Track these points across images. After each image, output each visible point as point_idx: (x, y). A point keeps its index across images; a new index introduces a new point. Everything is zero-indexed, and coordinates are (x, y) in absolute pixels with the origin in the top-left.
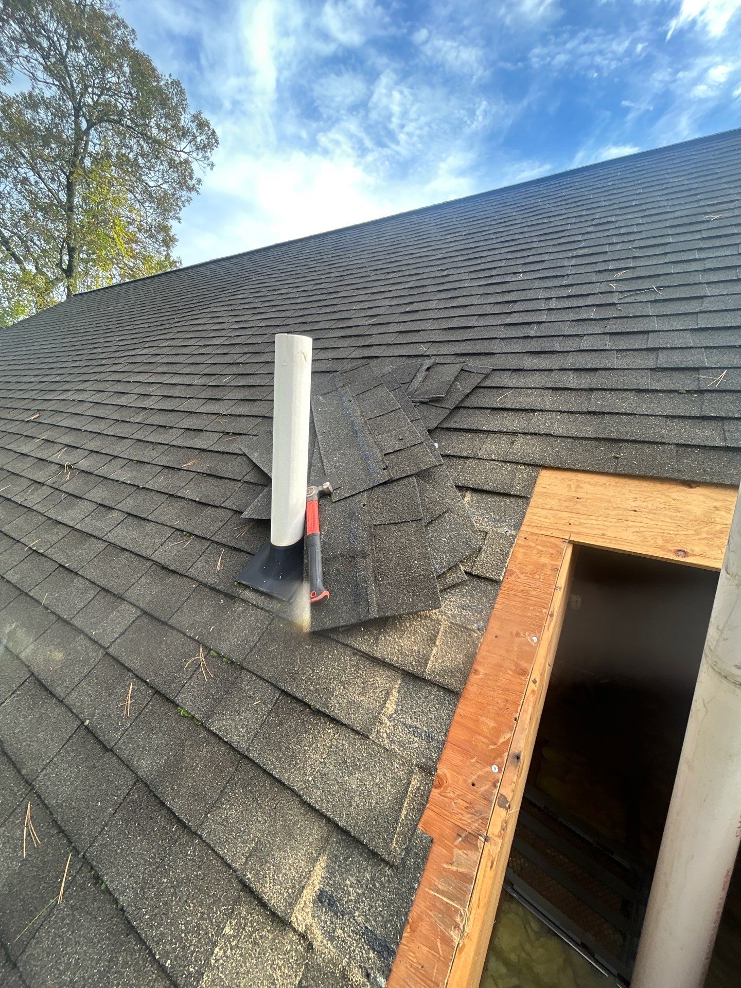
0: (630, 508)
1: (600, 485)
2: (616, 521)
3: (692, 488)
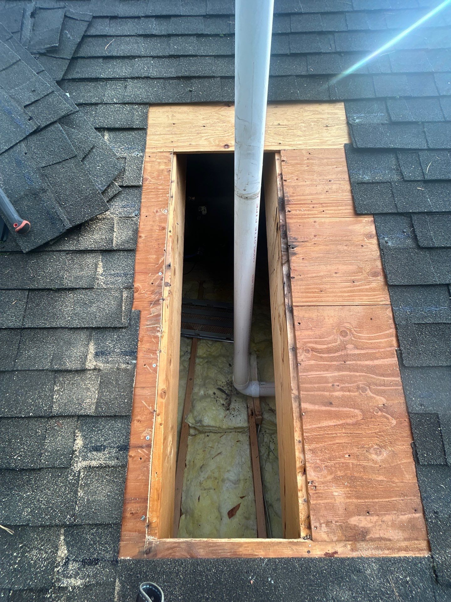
0: (201, 125)
1: (185, 112)
2: (195, 135)
3: (229, 106)
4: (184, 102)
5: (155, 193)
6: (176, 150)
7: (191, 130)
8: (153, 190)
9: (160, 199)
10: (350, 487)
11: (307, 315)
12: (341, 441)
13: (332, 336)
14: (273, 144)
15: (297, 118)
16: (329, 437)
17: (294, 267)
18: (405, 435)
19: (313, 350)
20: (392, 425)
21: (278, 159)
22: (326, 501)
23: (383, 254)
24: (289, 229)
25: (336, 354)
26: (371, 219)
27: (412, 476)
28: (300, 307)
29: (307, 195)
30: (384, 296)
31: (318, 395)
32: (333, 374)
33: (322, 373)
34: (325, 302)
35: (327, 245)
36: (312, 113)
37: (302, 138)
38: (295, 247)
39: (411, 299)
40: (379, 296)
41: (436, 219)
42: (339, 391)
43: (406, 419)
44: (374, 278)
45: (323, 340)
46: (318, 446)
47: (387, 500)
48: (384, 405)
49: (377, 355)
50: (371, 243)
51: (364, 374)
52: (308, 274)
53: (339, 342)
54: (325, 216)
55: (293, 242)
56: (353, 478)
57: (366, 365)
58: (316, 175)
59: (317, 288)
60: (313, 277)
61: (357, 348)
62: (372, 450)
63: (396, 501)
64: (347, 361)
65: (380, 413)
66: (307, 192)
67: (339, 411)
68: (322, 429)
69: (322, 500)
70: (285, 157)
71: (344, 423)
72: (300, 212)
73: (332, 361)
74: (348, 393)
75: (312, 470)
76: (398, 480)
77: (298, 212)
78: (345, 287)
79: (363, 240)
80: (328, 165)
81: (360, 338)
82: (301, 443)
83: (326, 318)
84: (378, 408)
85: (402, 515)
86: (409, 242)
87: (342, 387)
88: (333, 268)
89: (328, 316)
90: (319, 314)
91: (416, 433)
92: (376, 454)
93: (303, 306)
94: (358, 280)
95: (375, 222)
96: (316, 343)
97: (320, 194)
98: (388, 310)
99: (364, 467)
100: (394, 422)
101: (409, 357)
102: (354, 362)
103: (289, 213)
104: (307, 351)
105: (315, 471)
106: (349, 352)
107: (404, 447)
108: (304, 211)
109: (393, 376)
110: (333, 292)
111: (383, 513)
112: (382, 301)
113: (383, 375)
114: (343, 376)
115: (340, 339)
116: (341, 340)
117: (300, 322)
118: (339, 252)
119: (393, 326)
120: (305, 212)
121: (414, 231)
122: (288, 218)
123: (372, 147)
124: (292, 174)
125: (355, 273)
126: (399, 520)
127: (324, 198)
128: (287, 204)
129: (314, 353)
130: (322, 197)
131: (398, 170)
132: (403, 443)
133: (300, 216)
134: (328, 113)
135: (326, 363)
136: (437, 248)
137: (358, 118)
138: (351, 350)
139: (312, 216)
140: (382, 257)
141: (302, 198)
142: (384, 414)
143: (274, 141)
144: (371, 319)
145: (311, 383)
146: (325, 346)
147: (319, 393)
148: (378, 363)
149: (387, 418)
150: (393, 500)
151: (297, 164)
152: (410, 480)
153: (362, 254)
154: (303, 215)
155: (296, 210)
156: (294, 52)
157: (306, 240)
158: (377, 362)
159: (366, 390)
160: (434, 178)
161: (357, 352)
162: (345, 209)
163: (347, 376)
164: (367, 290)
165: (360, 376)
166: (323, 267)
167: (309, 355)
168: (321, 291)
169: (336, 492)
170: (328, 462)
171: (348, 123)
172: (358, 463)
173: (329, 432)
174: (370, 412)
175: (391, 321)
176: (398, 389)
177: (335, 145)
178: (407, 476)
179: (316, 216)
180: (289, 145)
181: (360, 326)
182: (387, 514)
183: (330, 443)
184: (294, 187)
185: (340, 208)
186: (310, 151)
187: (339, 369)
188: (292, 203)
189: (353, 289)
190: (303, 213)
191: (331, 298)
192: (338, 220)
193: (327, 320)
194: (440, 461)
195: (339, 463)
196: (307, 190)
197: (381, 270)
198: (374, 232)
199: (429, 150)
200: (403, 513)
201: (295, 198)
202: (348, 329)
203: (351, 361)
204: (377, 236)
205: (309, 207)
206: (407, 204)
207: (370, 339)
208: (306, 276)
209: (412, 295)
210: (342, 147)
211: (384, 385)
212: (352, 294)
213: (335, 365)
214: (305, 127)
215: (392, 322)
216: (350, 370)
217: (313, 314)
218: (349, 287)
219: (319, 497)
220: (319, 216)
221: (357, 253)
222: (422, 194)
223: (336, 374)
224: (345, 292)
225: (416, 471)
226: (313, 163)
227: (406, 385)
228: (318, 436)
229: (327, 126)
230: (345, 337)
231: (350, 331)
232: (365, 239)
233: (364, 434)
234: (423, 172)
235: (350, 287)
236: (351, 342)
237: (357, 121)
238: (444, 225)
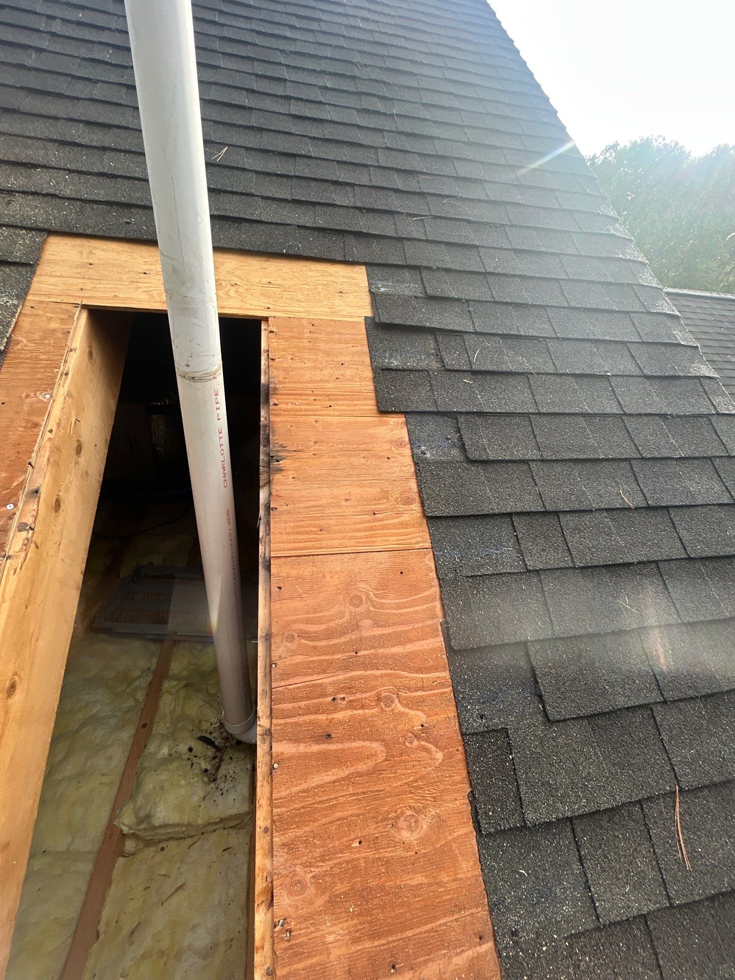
0: (140, 271)
1: (113, 251)
2: (127, 283)
4: (113, 235)
5: (30, 365)
6: (86, 302)
7: (119, 275)
8: (27, 361)
9: (39, 376)
10: (360, 915)
11: (294, 573)
12: (345, 813)
13: (336, 607)
14: (257, 308)
15: (297, 277)
16: (322, 809)
17: (277, 491)
18: (458, 778)
19: (303, 635)
20: (437, 764)
21: (265, 330)
22: (309, 962)
23: (419, 470)
24: (273, 432)
25: (342, 640)
26: (401, 419)
27: (472, 863)
28: (283, 559)
29: (306, 382)
30: (421, 534)
31: (305, 723)
32: (335, 678)
33: (315, 677)
34: (326, 548)
35: (333, 457)
36: (319, 274)
37: (303, 304)
38: (281, 460)
39: (461, 538)
40: (414, 535)
41: (490, 421)
42: (345, 709)
43: (460, 748)
44: (406, 507)
45: (321, 614)
46: (300, 832)
47: (429, 927)
48: (422, 726)
49: (411, 635)
50: (402, 455)
51: (389, 671)
52: (300, 502)
53: (347, 617)
54: (332, 413)
55: (278, 451)
56: (365, 893)
57: (392, 655)
58: (321, 355)
59: (314, 526)
60: (308, 507)
61: (377, 624)
62: (402, 823)
63: (445, 924)
64: (360, 650)
65: (416, 743)
66: (307, 378)
67: (344, 750)
68: (311, 793)
69: (300, 961)
70: (275, 327)
71: (353, 773)
72: (293, 407)
73: (333, 654)
74: (360, 712)
75: (284, 893)
76: (448, 876)
77: (290, 406)
78: (360, 523)
79: (390, 450)
80: (340, 342)
81: (382, 606)
82: (269, 833)
83: (328, 576)
84: (412, 733)
85: (457, 954)
86: (455, 453)
87: (351, 701)
88: (342, 492)
89: (331, 572)
90: (315, 570)
91: (474, 771)
92: (410, 827)
93: (288, 557)
94: (382, 511)
95: (407, 423)
96: (308, 621)
97: (328, 381)
98: (428, 556)
99: (387, 863)
100: (439, 756)
101: (459, 634)
102: (372, 651)
103: (275, 407)
104: (291, 638)
105: (290, 893)
106: (366, 634)
107: (457, 802)
108: (300, 405)
109: (436, 669)
110: (340, 531)
111: (423, 958)
112: (417, 543)
113: (420, 670)
114: (352, 679)
115: (349, 611)
116: (351, 613)
117: (282, 585)
118: (353, 467)
119: (436, 582)
120: (302, 407)
121: (461, 439)
122: (272, 414)
123: (400, 323)
124: (284, 350)
125: (377, 500)
126: (451, 967)
127: (333, 388)
128: (273, 394)
129: (303, 641)
130: (330, 385)
131: (437, 355)
132: (455, 795)
133: (293, 413)
134: (343, 277)
135: (322, 658)
136: (493, 462)
137: (383, 286)
138: (368, 630)
139: (312, 413)
140: (418, 473)
141: (299, 386)
142: (423, 743)
143: (259, 304)
144: (401, 573)
145: (294, 699)
146: (323, 627)
147: (307, 718)
148: (412, 650)
149: (428, 751)
150: (440, 925)
151: (293, 337)
152: (468, 871)
153: (389, 471)
154: (297, 411)
155: (287, 403)
156: (297, 198)
157: (300, 448)
158: (409, 648)
159: (392, 701)
160: (483, 369)
161: (378, 632)
162: (364, 405)
163: (360, 678)
164: (395, 526)
165: (382, 676)
166: (327, 491)
167: (293, 646)
168: (321, 530)
169: (330, 933)
170: (318, 867)
171: (370, 291)
172: (377, 856)
173: (325, 798)
174: (400, 743)
175: (433, 575)
176: (445, 693)
177: (352, 317)
178: (464, 865)
179: (319, 413)
180: (284, 311)
181: (384, 586)
182: (430, 960)
183: (323, 821)
184: (286, 370)
185: (356, 402)
186: (314, 322)
187: (346, 666)
188: (282, 392)
189: (373, 524)
190: (297, 407)
191: (337, 541)
192: (352, 419)
193: (328, 579)
194: (515, 822)
195: (340, 864)
196: (307, 376)
197: (417, 495)
198: (407, 439)
199: (476, 333)
200: (459, 950)
201: (287, 385)
202: (363, 591)
203: (367, 649)
204: (411, 444)
205: (308, 400)
206: (450, 400)
207: (399, 608)
208: (297, 505)
209: (462, 531)
210: (362, 320)
211: (422, 689)
212: (370, 533)
213: (339, 659)
214: (308, 290)
215: (435, 576)
216: (365, 666)
217: (306, 570)
218: (366, 522)
219: (296, 954)
220: (323, 413)
221: (381, 469)
222: (470, 387)
223: (341, 676)
224: (359, 530)
225: (479, 850)
226: (317, 339)
227: (458, 683)
228: (302, 810)
229: (341, 292)
230: (357, 607)
231: (368, 595)
232: (393, 449)
233: (388, 789)
234: (470, 361)
235: (369, 522)
236: (368, 615)
237: (382, 290)
238: (500, 431)
